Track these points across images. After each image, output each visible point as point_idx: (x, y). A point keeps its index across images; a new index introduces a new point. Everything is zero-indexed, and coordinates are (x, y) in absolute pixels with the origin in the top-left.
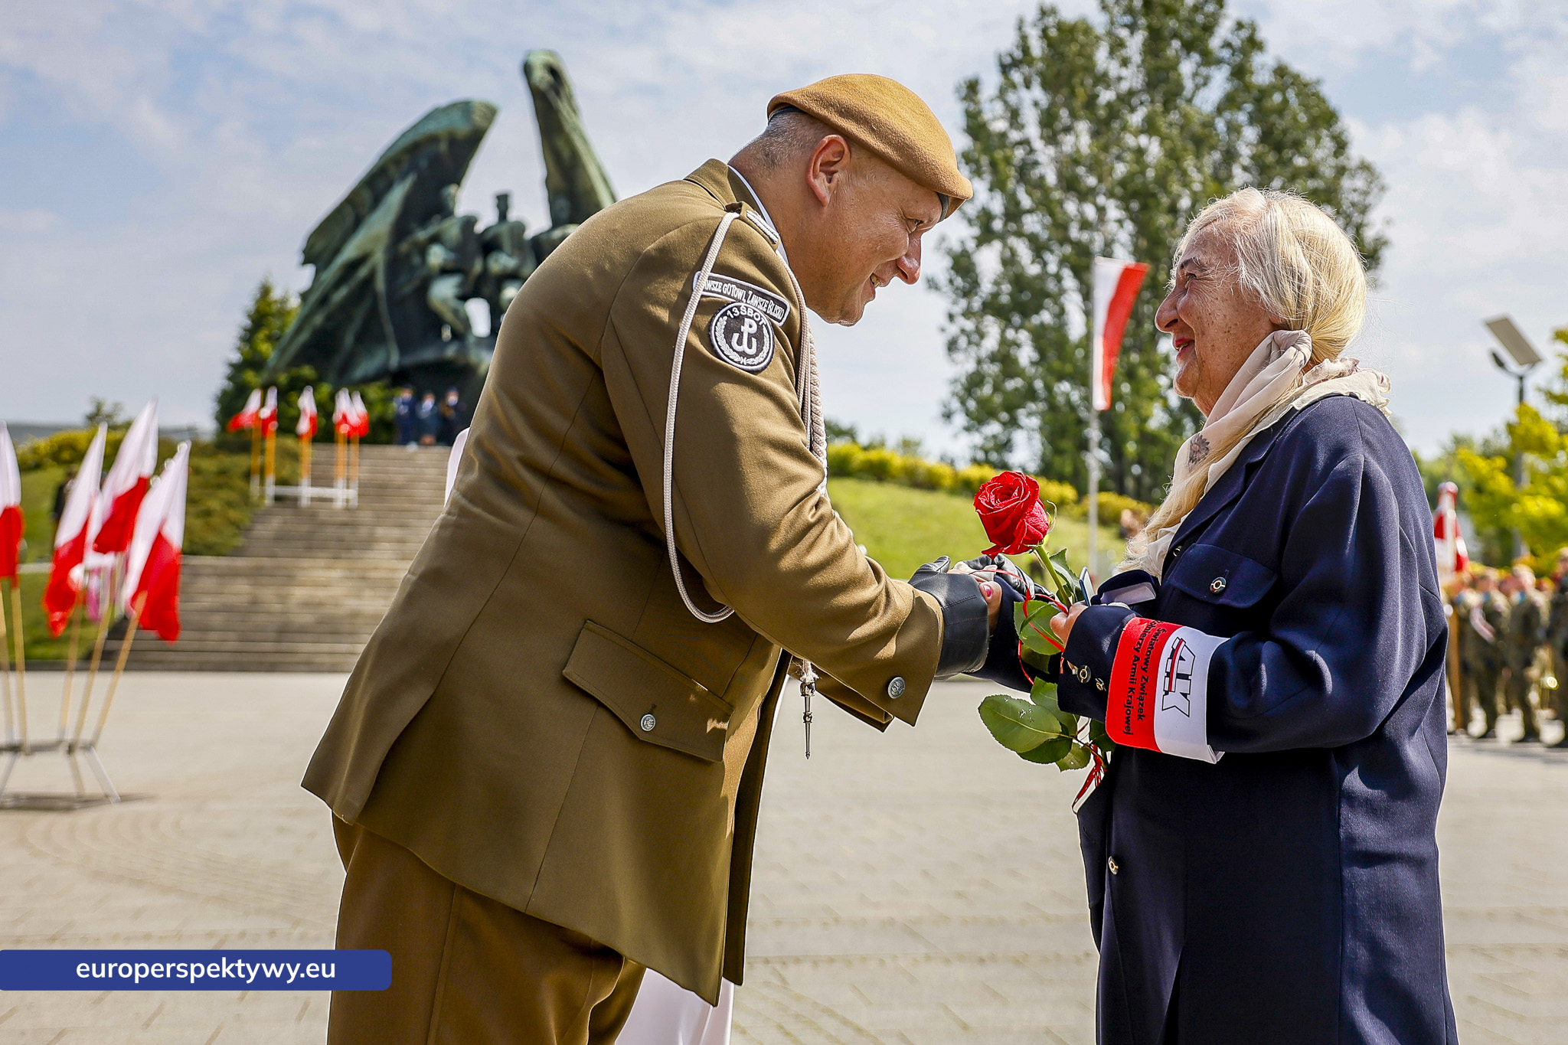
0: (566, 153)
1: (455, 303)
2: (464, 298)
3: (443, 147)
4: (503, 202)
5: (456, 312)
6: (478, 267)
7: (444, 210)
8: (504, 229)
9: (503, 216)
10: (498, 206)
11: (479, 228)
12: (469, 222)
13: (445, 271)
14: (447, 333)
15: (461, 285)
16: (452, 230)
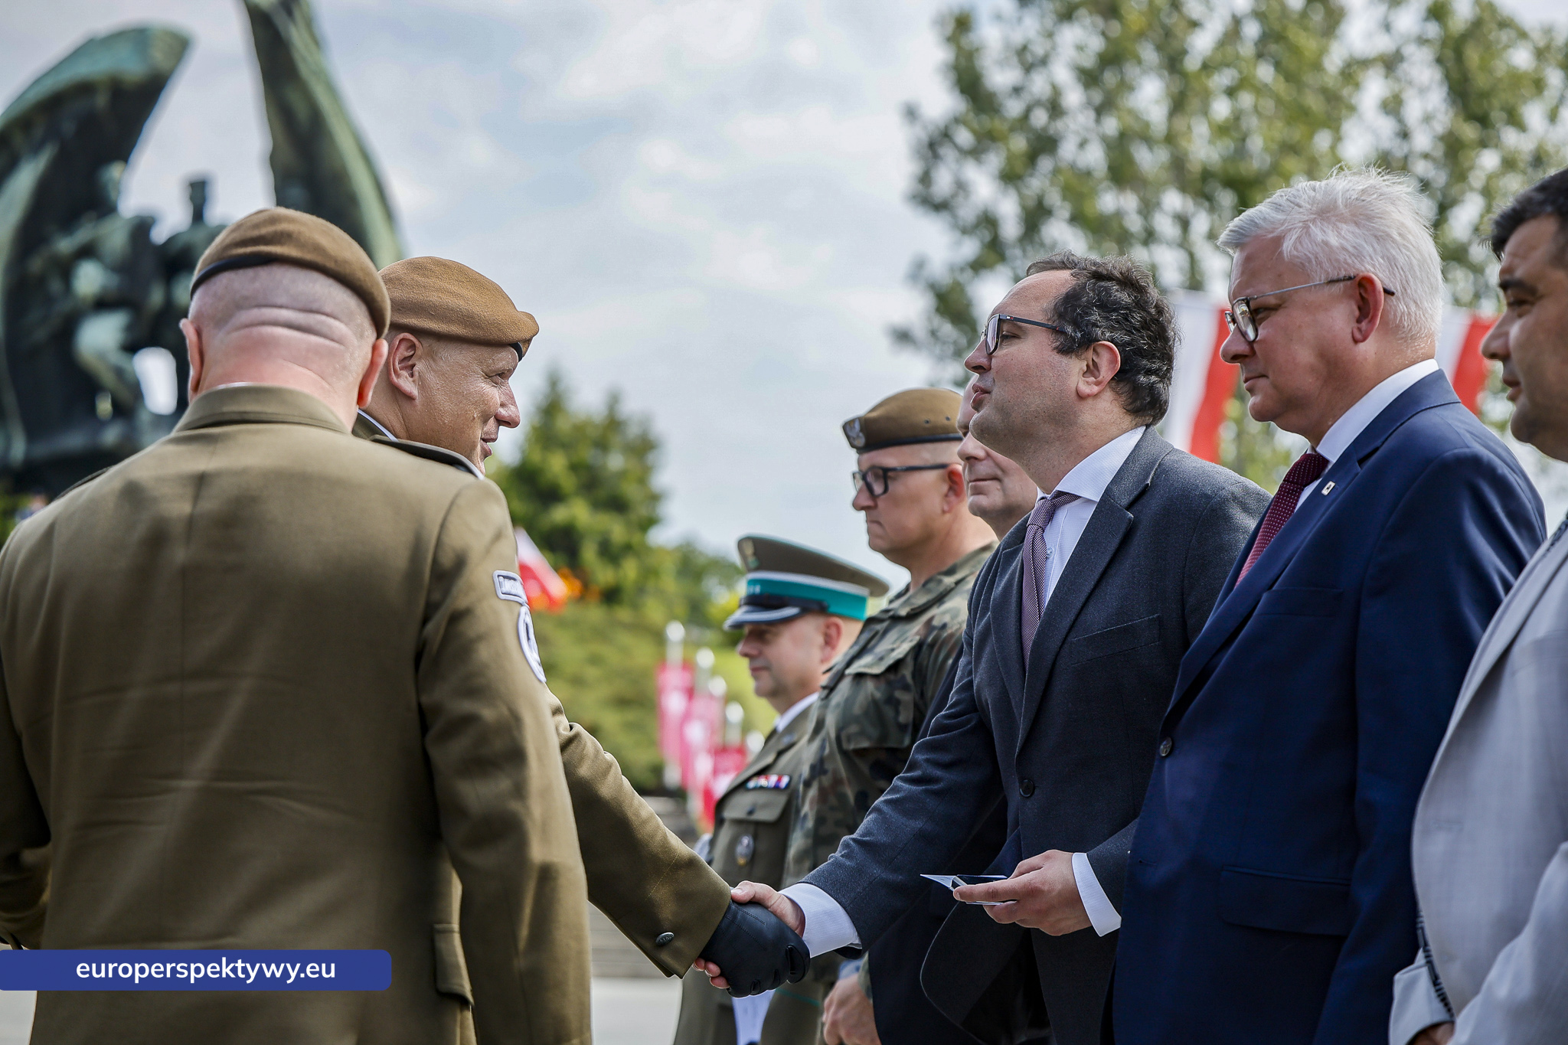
0: (302, 112)
1: (117, 358)
2: (132, 347)
3: (101, 101)
4: (198, 192)
5: (119, 372)
6: (156, 297)
7: (101, 205)
8: (200, 235)
9: (198, 216)
10: (192, 198)
11: (160, 235)
12: (142, 227)
13: (103, 304)
14: (104, 406)
15: (129, 328)
16: (114, 237)
